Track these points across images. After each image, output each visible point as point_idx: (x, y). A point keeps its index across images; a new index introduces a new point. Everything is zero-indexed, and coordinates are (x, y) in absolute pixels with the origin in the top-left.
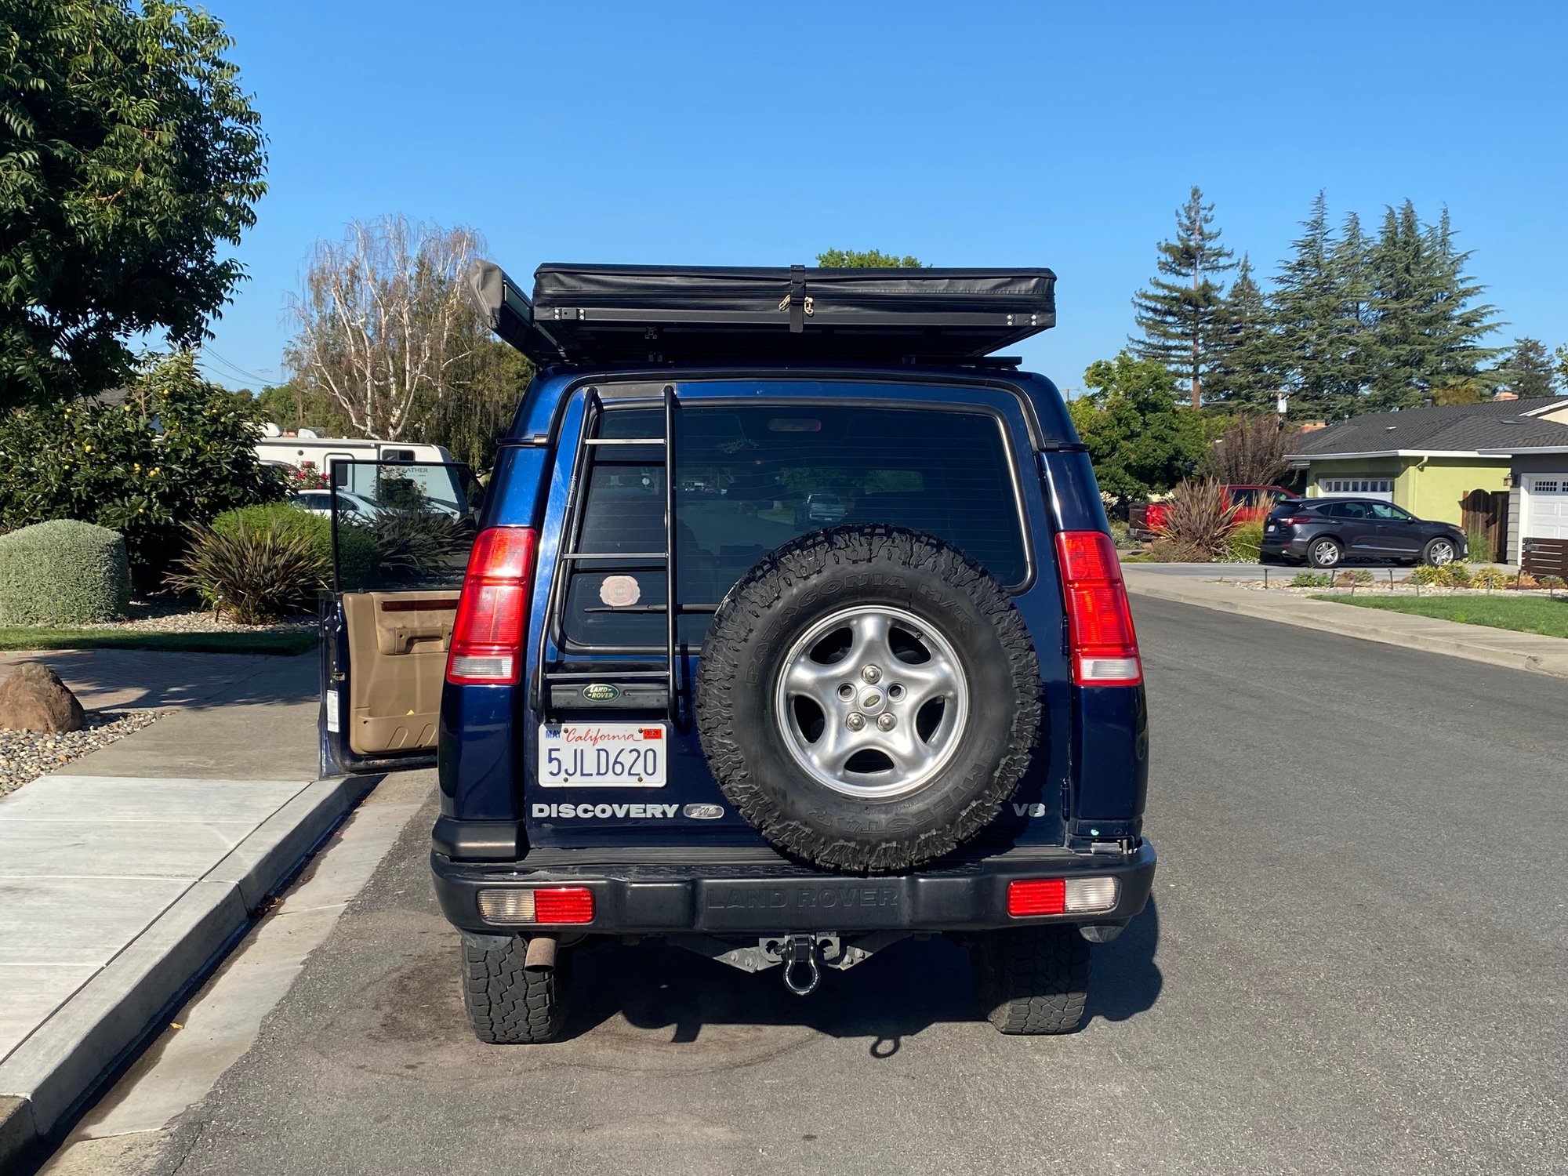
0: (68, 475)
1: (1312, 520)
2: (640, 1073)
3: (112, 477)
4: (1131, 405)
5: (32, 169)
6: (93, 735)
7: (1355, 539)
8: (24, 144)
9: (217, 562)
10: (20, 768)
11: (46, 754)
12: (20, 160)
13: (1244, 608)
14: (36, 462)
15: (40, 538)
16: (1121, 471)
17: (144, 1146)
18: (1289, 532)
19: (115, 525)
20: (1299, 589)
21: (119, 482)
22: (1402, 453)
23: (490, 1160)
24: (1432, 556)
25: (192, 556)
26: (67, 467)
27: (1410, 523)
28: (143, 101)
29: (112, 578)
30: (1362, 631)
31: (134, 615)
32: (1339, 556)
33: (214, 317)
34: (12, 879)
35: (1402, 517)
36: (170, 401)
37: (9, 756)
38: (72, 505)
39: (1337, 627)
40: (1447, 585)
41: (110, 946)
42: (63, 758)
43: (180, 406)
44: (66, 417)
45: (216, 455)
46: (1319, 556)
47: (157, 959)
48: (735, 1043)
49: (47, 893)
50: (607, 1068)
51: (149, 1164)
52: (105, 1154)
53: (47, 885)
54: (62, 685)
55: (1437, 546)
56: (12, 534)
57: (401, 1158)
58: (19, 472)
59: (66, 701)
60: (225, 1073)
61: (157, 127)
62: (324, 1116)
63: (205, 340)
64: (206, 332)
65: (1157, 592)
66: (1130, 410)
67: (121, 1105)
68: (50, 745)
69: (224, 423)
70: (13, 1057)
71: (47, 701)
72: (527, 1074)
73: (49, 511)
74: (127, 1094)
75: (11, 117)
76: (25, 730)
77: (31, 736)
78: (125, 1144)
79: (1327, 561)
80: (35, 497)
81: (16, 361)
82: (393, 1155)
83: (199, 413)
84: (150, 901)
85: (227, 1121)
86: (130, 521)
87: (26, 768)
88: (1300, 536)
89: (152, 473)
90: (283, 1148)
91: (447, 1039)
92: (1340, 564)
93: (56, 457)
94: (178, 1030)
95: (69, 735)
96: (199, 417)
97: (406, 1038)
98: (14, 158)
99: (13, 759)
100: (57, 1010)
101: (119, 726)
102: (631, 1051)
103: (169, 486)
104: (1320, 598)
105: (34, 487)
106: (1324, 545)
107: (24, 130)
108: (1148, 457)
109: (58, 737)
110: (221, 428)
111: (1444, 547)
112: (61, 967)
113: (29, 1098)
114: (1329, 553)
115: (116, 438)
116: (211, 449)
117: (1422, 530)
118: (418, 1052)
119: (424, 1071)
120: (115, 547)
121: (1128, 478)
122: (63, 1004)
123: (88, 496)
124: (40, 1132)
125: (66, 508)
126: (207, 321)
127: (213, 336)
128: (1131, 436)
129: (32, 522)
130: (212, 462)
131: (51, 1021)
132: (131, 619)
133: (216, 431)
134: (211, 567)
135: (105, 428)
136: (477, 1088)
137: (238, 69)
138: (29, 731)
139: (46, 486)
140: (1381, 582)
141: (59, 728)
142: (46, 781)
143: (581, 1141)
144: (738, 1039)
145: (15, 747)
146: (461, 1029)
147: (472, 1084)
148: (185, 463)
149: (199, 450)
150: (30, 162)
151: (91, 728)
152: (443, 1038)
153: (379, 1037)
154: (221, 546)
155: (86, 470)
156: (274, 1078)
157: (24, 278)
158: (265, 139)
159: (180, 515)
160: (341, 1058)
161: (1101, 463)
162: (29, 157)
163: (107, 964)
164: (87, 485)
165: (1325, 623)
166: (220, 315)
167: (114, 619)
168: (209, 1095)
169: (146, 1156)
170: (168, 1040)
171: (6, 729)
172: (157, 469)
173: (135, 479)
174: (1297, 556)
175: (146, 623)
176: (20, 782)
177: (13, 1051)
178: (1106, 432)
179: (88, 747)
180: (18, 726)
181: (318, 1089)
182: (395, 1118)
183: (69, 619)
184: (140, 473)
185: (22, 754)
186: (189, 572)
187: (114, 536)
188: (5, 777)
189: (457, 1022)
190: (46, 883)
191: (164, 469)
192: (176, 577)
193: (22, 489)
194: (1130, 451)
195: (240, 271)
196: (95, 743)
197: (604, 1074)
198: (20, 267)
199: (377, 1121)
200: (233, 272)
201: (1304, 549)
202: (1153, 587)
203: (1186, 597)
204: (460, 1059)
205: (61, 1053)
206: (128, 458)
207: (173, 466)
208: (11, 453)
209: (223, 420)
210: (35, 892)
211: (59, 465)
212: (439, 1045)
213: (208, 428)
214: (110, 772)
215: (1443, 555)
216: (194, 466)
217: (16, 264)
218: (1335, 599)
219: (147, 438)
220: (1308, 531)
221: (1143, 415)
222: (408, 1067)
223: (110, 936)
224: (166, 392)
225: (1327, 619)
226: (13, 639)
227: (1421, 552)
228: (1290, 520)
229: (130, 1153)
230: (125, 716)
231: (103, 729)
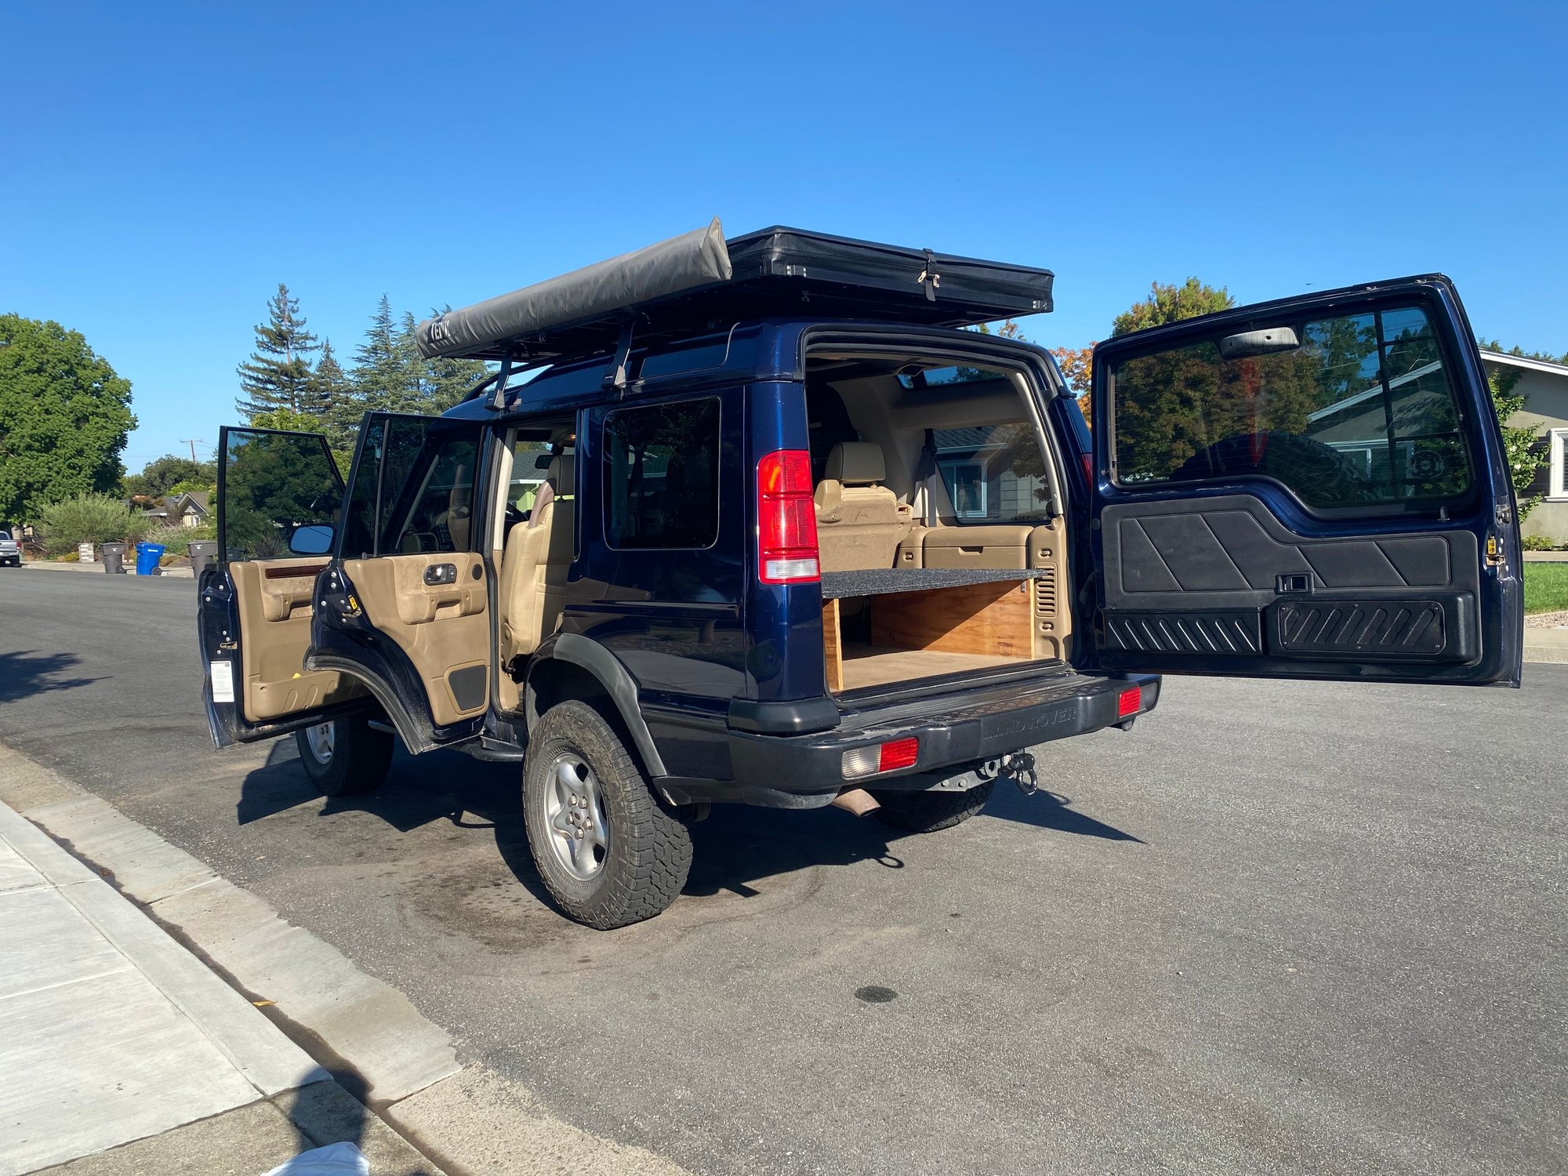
4: (294, 449)
16: (291, 502)
41: (101, 952)
60: (424, 1014)
66: (294, 453)
108: (313, 490)
112: (91, 980)
119: (600, 960)
121: (297, 507)
122: (176, 1005)
128: (295, 475)
146: (555, 929)
152: (558, 938)
153: (505, 952)
160: (511, 973)
161: (273, 496)
163: (138, 966)
178: (276, 471)
189: (539, 926)
194: (298, 485)
221: (304, 457)
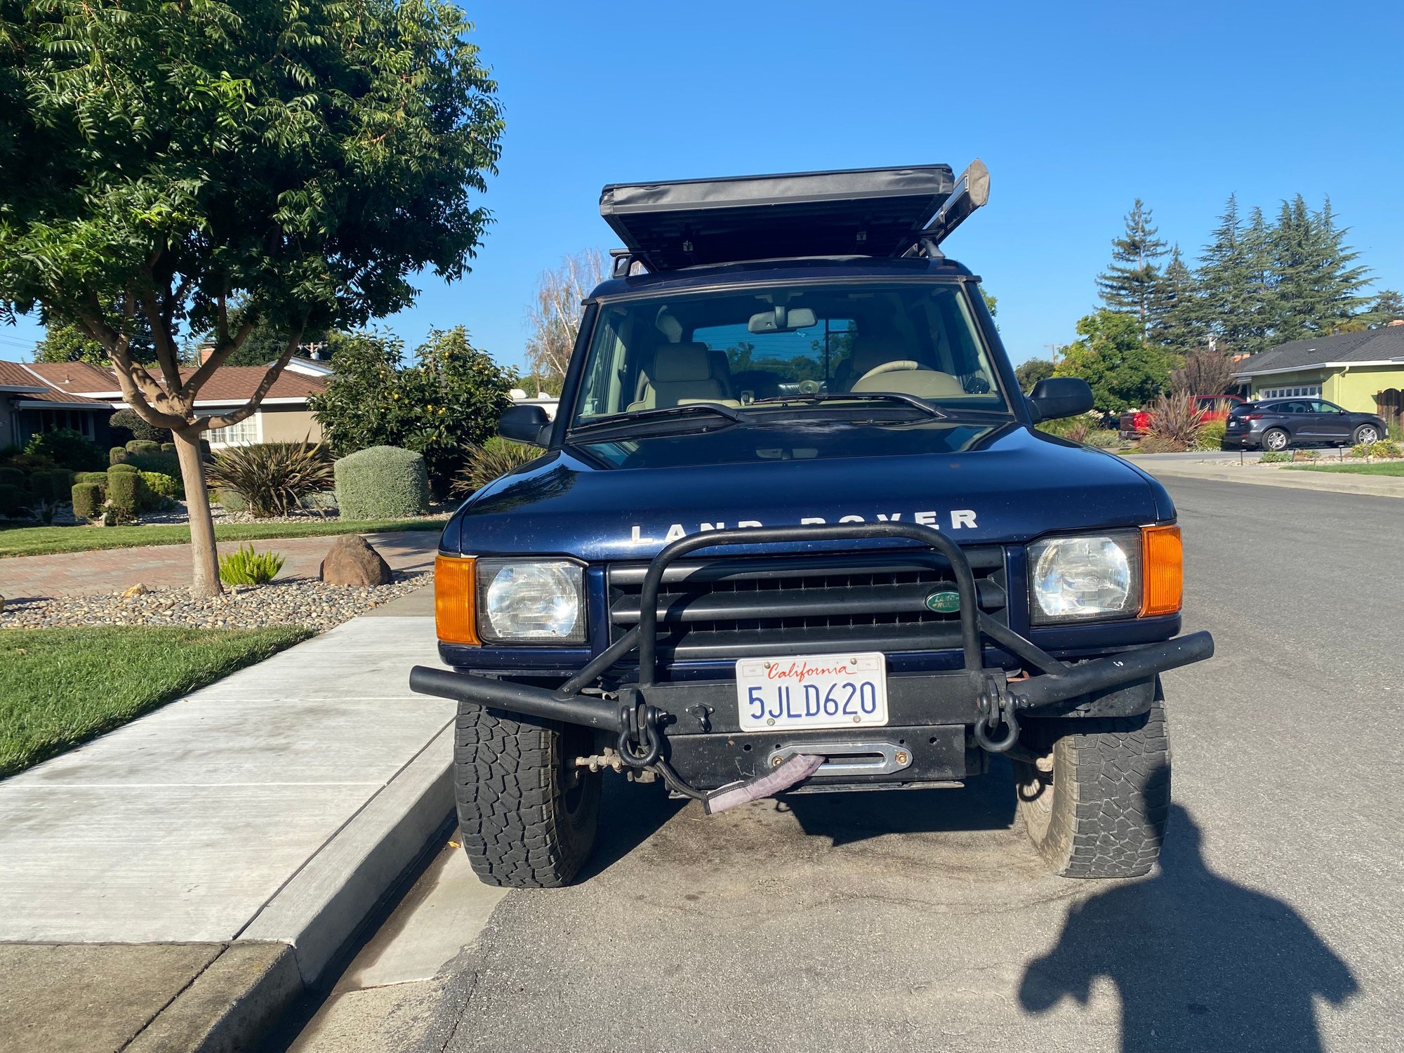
0: (384, 416)
1: (1264, 416)
2: (943, 908)
3: (413, 415)
4: (1112, 345)
5: (313, 109)
6: (396, 588)
7: (1300, 429)
8: (307, 89)
9: (486, 470)
10: (339, 612)
11: (360, 601)
12: (304, 103)
13: (1233, 477)
14: (362, 407)
15: (366, 458)
16: (1107, 393)
17: (414, 1003)
18: (1248, 426)
19: (417, 449)
20: (1268, 464)
21: (418, 419)
22: (1329, 365)
23: (813, 1038)
24: (1360, 438)
25: (470, 467)
26: (383, 410)
27: (1342, 414)
28: (401, 53)
29: (416, 485)
30: (1343, 488)
31: (432, 511)
32: (1287, 441)
33: (471, 257)
34: (315, 702)
35: (1335, 411)
36: (450, 361)
37: (331, 603)
38: (387, 436)
39: (1318, 486)
40: (1382, 457)
41: (392, 764)
42: (373, 604)
43: (457, 364)
44: (381, 376)
45: (484, 397)
46: (1271, 443)
47: (434, 777)
48: (1032, 870)
49: (343, 713)
50: (905, 901)
51: (418, 1032)
52: (373, 1013)
53: (344, 707)
54: (372, 549)
55: (1364, 431)
56: (347, 457)
57: (706, 1032)
58: (351, 415)
59: (376, 562)
60: (500, 905)
61: (413, 74)
62: (609, 965)
63: (464, 273)
64: (465, 266)
65: (1158, 471)
66: (1111, 349)
67: (395, 942)
68: (363, 595)
69: (488, 375)
70: (284, 891)
71: (362, 562)
72: (819, 909)
73: (373, 442)
74: (400, 927)
75: (296, 71)
76: (346, 585)
77: (350, 589)
78: (395, 998)
79: (1277, 446)
80: (363, 432)
81: (316, 284)
82: (695, 1026)
83: (471, 369)
84: (432, 719)
85: (503, 970)
86: (427, 446)
87: (343, 612)
88: (1256, 429)
89: (441, 412)
90: (567, 1014)
91: (723, 861)
92: (1289, 447)
93: (375, 404)
94: (454, 848)
95: (379, 587)
96: (470, 372)
97: (680, 861)
98: (298, 101)
99: (334, 605)
100: (336, 834)
101: (417, 581)
102: (923, 879)
103: (452, 420)
104: (1291, 468)
105: (361, 425)
106: (1274, 434)
107: (307, 81)
108: (1126, 382)
109: (370, 589)
110: (485, 378)
111: (1369, 431)
112: (346, 786)
113: (293, 944)
114: (1279, 440)
115: (414, 388)
116: (480, 394)
117: (1352, 420)
118: (695, 879)
119: (706, 903)
120: (417, 463)
121: (1111, 399)
122: (343, 827)
123: (398, 430)
124: (306, 980)
125: (383, 439)
126: (465, 258)
127: (470, 270)
128: (1112, 369)
129: (360, 449)
130: (481, 402)
131: (328, 848)
132: (431, 513)
133: (482, 380)
134: (484, 475)
135: (406, 381)
136: (769, 928)
137: (478, 49)
138: (349, 586)
139: (369, 423)
140: (1327, 457)
141: (372, 582)
142: (358, 621)
143: (914, 1008)
144: (1032, 864)
145: (336, 597)
146: (733, 850)
147: (763, 921)
148: (461, 405)
149: (471, 395)
150: (312, 103)
151: (396, 582)
152: (717, 861)
153: (653, 860)
154: (489, 459)
155: (396, 412)
156: (551, 911)
157: (315, 209)
158: (502, 109)
159: (460, 440)
160: (618, 886)
162: (311, 99)
163: (388, 783)
164: (397, 422)
165: (1307, 484)
166: (475, 254)
167: (419, 514)
168: (485, 934)
169: (415, 1019)
170: (445, 861)
171: (332, 585)
172: (444, 409)
173: (429, 416)
174: (1254, 443)
175: (441, 516)
176: (337, 623)
177: (286, 883)
178: (1095, 366)
179: (392, 596)
180: (340, 582)
181: (598, 927)
182: (688, 971)
183: (389, 514)
184: (433, 412)
185: (341, 602)
186: (470, 478)
187: (416, 455)
188: (326, 619)
189: (728, 841)
190: (343, 705)
191: (449, 409)
192: (460, 482)
193: (354, 427)
194: (1113, 379)
195: (488, 217)
196: (398, 593)
197: (904, 909)
198: (312, 200)
199: (669, 972)
200: (483, 217)
201: (1259, 438)
202: (1154, 468)
203: (1182, 473)
204: (742, 888)
205: (333, 886)
206: (423, 402)
207: (455, 407)
208: (346, 403)
209: (486, 372)
210: (332, 713)
211: (378, 408)
212: (716, 870)
213: (477, 378)
214: (408, 613)
215: (1369, 436)
216: (469, 406)
217: (309, 197)
218: (1305, 468)
219: (436, 387)
220: (1261, 425)
221: (1121, 352)
222: (690, 898)
223: (393, 754)
224: (447, 354)
225: (1308, 481)
226: (348, 527)
227: (1351, 436)
228: (1247, 417)
229: (399, 1013)
230: (422, 573)
231: (405, 583)
